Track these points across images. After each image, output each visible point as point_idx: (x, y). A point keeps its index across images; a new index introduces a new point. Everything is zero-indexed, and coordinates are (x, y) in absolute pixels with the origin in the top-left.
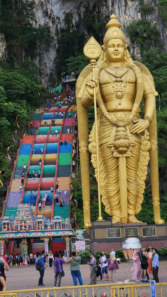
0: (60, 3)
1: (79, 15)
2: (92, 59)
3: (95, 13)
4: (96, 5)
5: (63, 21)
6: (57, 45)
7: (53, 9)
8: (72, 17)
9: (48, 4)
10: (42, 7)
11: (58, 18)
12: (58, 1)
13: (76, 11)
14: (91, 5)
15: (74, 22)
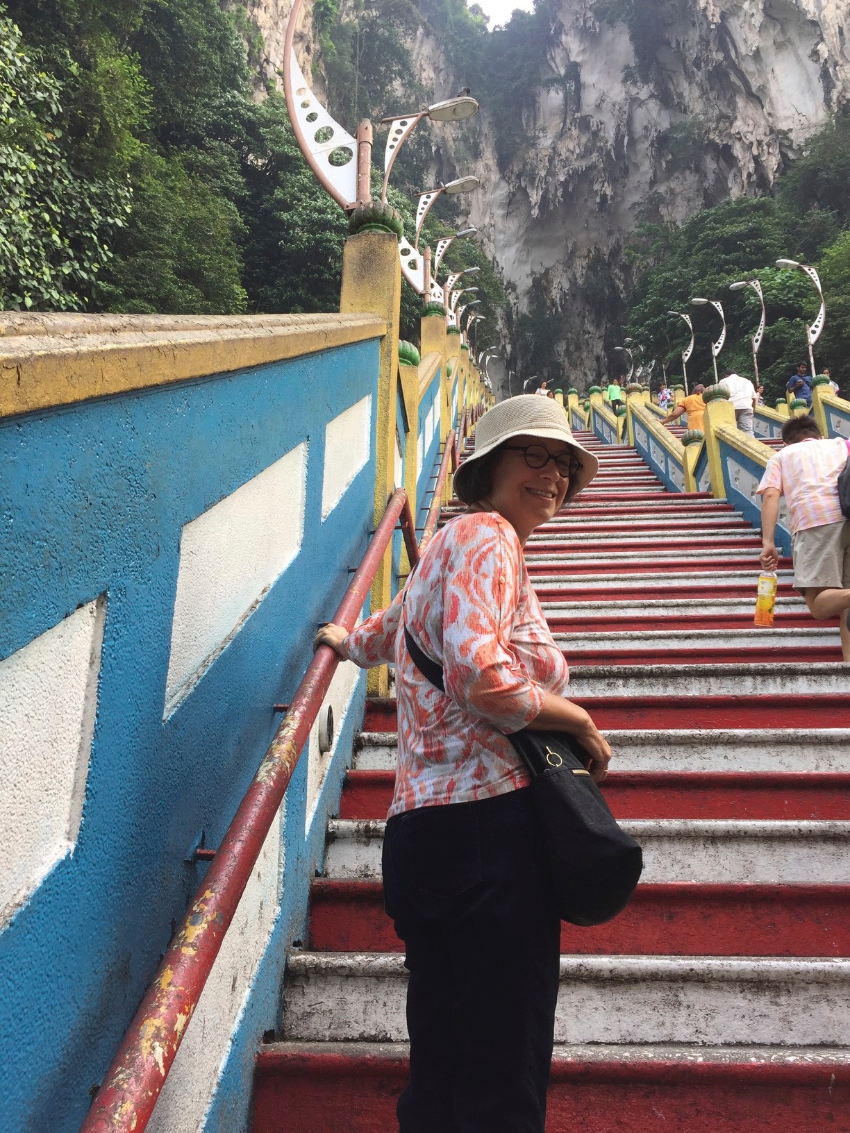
0: (517, 245)
1: (573, 282)
3: (617, 271)
4: (620, 247)
5: (524, 295)
6: (509, 348)
7: (498, 259)
8: (550, 282)
9: (486, 240)
11: (512, 286)
12: (514, 239)
13: (560, 267)
14: (606, 251)
15: (555, 294)
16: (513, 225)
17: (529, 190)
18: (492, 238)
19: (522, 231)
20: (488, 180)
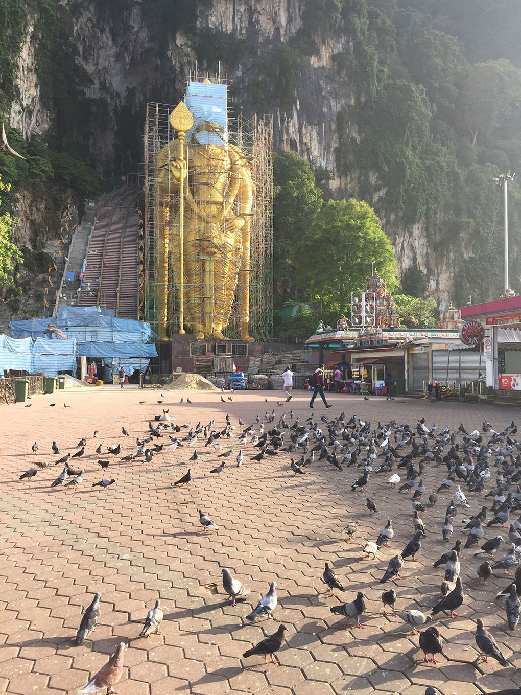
1: (144, 94)
2: (180, 131)
5: (124, 98)
6: (116, 127)
7: (112, 82)
8: (135, 95)
9: (106, 74)
10: (99, 77)
11: (118, 94)
12: (119, 72)
13: (140, 88)
14: (159, 84)
15: (137, 101)
16: (118, 66)
17: (125, 55)
18: (109, 73)
19: (122, 70)
20: (108, 44)
